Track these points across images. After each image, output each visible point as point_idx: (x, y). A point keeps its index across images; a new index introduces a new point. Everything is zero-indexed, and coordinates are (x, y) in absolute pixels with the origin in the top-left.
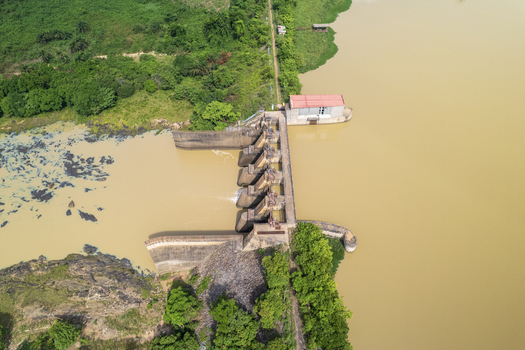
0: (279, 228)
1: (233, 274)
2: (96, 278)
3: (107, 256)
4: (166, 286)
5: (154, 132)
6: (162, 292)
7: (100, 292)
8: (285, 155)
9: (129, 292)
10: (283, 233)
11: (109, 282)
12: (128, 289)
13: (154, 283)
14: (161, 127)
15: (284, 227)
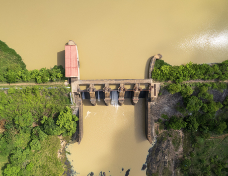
0: (153, 87)
1: (165, 105)
2: (158, 160)
3: (147, 159)
4: (161, 132)
5: (68, 156)
6: (164, 133)
7: (164, 157)
8: (109, 82)
9: (164, 146)
10: (155, 85)
11: (160, 154)
12: (163, 146)
13: (160, 137)
14: (64, 152)
15: (152, 84)
